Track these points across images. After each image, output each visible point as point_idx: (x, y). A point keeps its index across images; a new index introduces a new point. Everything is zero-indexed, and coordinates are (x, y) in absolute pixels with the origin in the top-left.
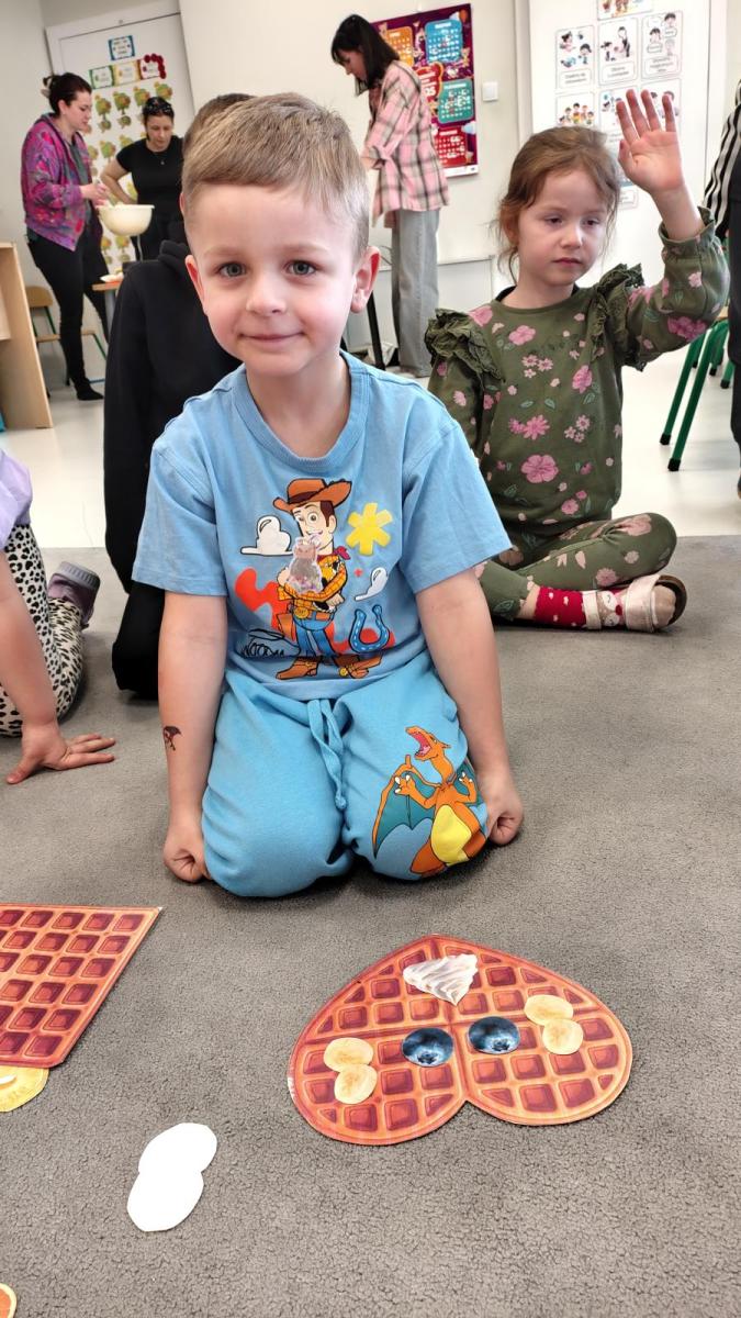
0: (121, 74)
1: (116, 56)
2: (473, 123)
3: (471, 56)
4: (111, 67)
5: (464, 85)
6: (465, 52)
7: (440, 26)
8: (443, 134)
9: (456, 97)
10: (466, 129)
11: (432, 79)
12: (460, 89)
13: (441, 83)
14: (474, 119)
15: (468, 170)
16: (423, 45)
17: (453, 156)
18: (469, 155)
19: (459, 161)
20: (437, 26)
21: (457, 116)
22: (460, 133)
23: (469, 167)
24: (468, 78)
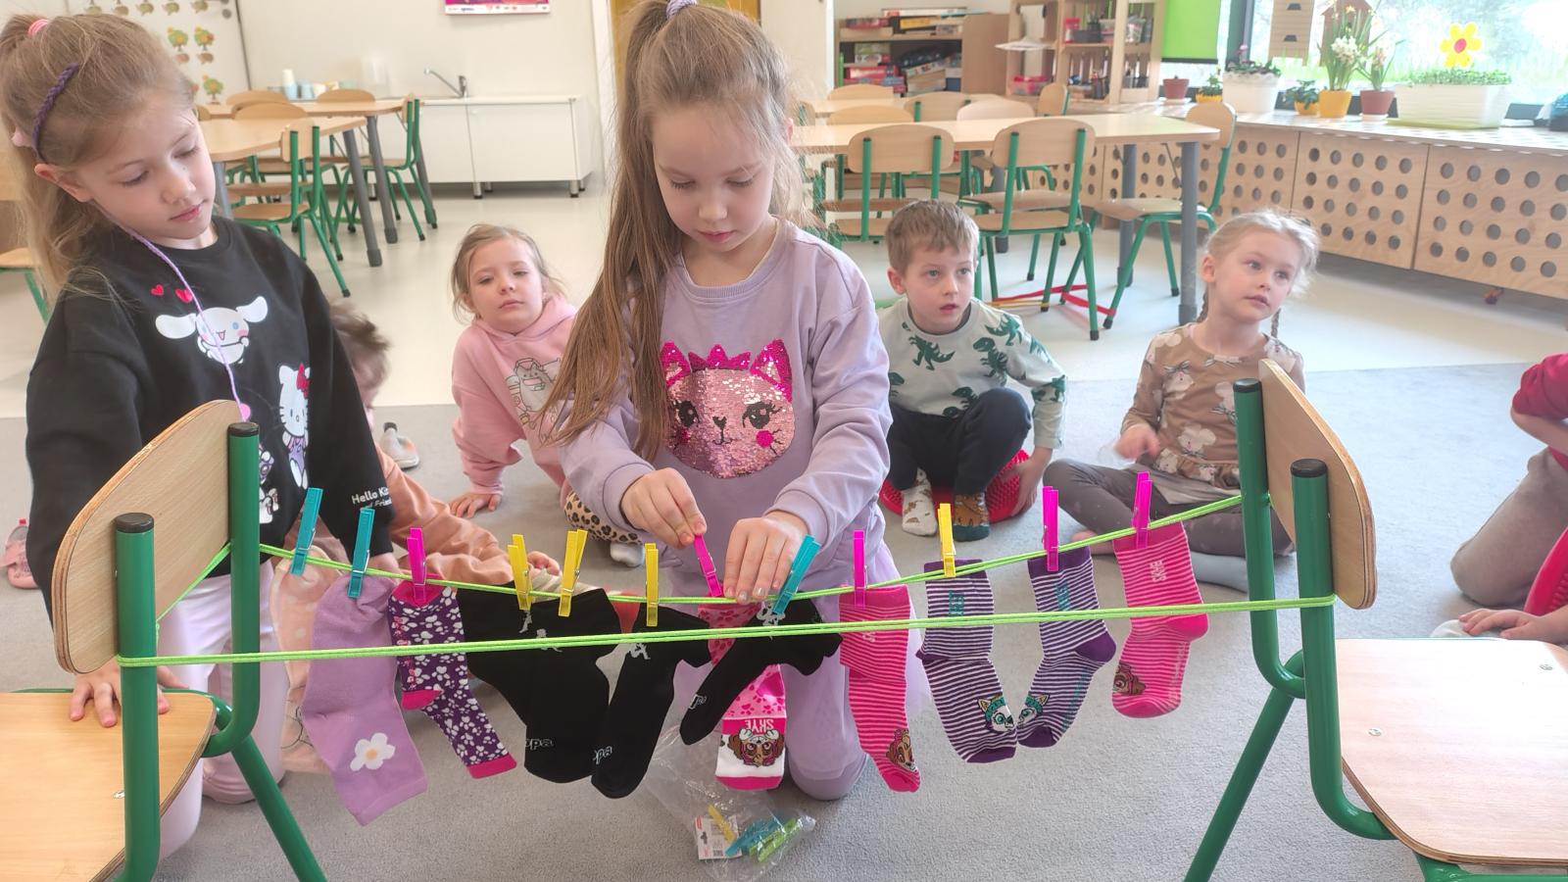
15: (539, 8)
23: (541, 6)
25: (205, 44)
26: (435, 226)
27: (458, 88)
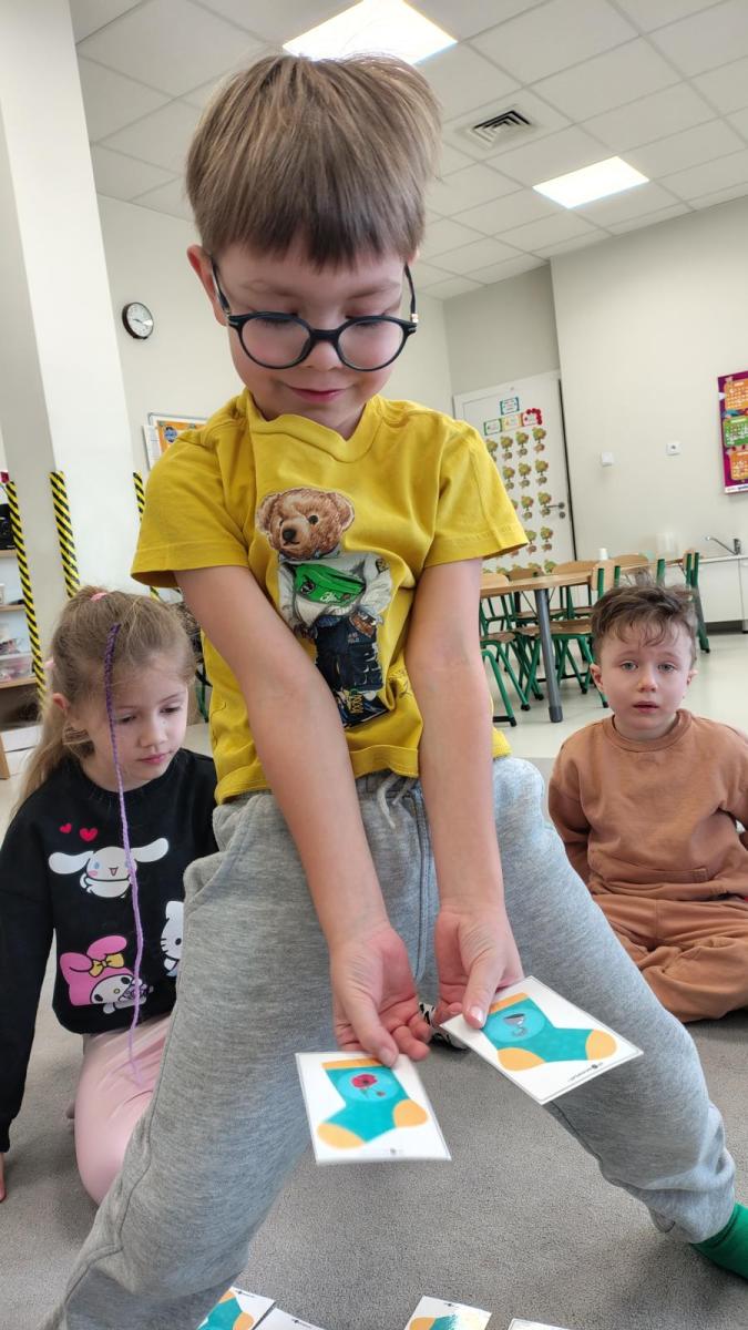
0: (507, 424)
1: (504, 410)
4: (500, 420)
25: (547, 538)
26: (708, 651)
27: (733, 548)
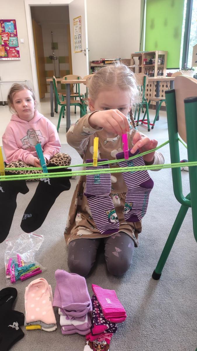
2: (18, 48)
3: (16, 32)
5: (15, 38)
6: (15, 31)
7: (8, 23)
8: (10, 49)
9: (13, 41)
10: (17, 49)
11: (7, 36)
12: (15, 39)
13: (9, 37)
14: (18, 47)
15: (18, 59)
16: (4, 27)
17: (14, 55)
18: (18, 55)
19: (15, 56)
20: (7, 24)
21: (14, 46)
22: (15, 50)
23: (18, 58)
24: (16, 37)
